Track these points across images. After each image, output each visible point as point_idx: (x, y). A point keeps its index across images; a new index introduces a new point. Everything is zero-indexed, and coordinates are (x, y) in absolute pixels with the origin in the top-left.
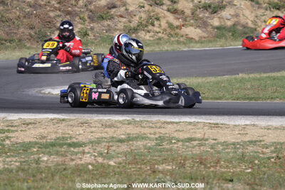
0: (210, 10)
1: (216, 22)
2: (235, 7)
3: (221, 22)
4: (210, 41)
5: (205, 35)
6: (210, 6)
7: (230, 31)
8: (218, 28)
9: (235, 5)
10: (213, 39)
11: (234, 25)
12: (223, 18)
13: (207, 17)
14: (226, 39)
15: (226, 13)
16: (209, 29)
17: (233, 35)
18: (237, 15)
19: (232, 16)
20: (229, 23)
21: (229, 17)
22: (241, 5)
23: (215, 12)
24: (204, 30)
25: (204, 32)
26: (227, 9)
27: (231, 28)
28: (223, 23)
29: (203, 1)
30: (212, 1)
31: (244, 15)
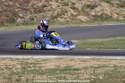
0: (90, 8)
1: (93, 13)
5: (88, 19)
6: (90, 6)
7: (100, 18)
8: (94, 16)
9: (102, 5)
10: (92, 21)
11: (101, 15)
12: (96, 11)
13: (89, 11)
14: (98, 21)
15: (98, 9)
16: (90, 16)
17: (101, 19)
18: (103, 10)
19: (100, 10)
20: (99, 14)
21: (99, 11)
22: (104, 5)
23: (93, 9)
25: (88, 18)
26: (98, 7)
28: (96, 14)
29: (87, 4)
30: (91, 3)
31: (106, 10)
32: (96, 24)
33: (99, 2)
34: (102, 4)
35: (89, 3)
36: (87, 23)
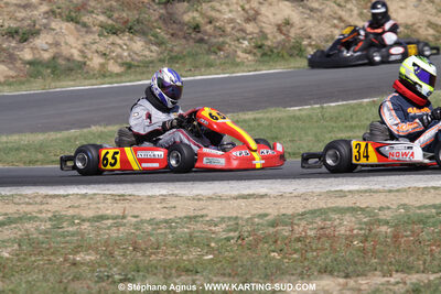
0: (18, 38)
1: (27, 55)
2: (53, 33)
3: (34, 54)
4: (22, 83)
5: (12, 73)
6: (17, 32)
7: (48, 67)
8: (30, 63)
9: (54, 30)
10: (23, 79)
11: (54, 58)
12: (36, 48)
13: (14, 48)
14: (44, 78)
15: (41, 41)
16: (18, 64)
17: (53, 72)
18: (57, 44)
19: (50, 45)
20: (46, 56)
21: (46, 47)
22: (61, 28)
23: (25, 41)
24: (11, 66)
25: (10, 69)
26: (42, 36)
27: (49, 62)
28: (37, 56)
29: (6, 25)
30: (19, 24)
31: (66, 44)
32: (35, 88)
33: (45, 21)
34: (53, 25)
35: (13, 25)
36: (10, 84)
